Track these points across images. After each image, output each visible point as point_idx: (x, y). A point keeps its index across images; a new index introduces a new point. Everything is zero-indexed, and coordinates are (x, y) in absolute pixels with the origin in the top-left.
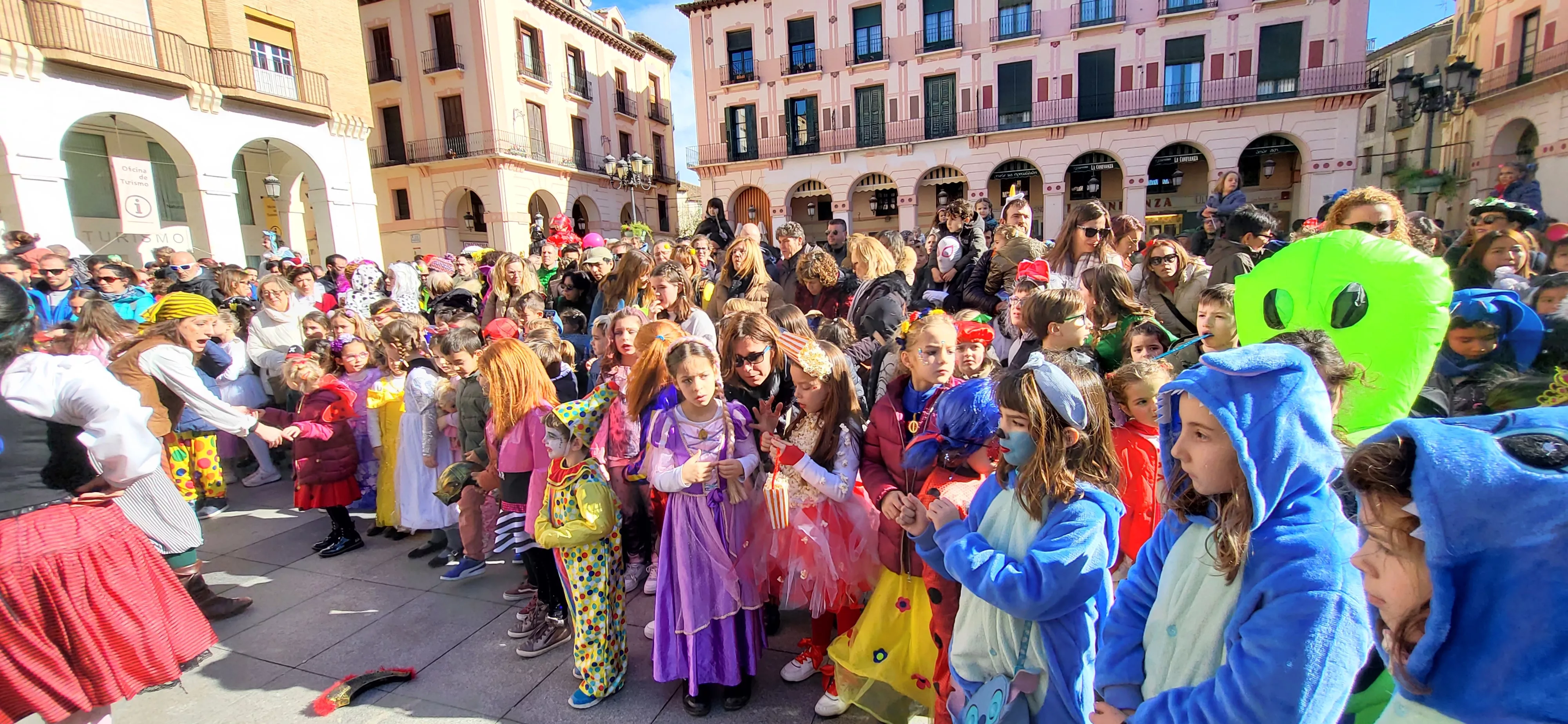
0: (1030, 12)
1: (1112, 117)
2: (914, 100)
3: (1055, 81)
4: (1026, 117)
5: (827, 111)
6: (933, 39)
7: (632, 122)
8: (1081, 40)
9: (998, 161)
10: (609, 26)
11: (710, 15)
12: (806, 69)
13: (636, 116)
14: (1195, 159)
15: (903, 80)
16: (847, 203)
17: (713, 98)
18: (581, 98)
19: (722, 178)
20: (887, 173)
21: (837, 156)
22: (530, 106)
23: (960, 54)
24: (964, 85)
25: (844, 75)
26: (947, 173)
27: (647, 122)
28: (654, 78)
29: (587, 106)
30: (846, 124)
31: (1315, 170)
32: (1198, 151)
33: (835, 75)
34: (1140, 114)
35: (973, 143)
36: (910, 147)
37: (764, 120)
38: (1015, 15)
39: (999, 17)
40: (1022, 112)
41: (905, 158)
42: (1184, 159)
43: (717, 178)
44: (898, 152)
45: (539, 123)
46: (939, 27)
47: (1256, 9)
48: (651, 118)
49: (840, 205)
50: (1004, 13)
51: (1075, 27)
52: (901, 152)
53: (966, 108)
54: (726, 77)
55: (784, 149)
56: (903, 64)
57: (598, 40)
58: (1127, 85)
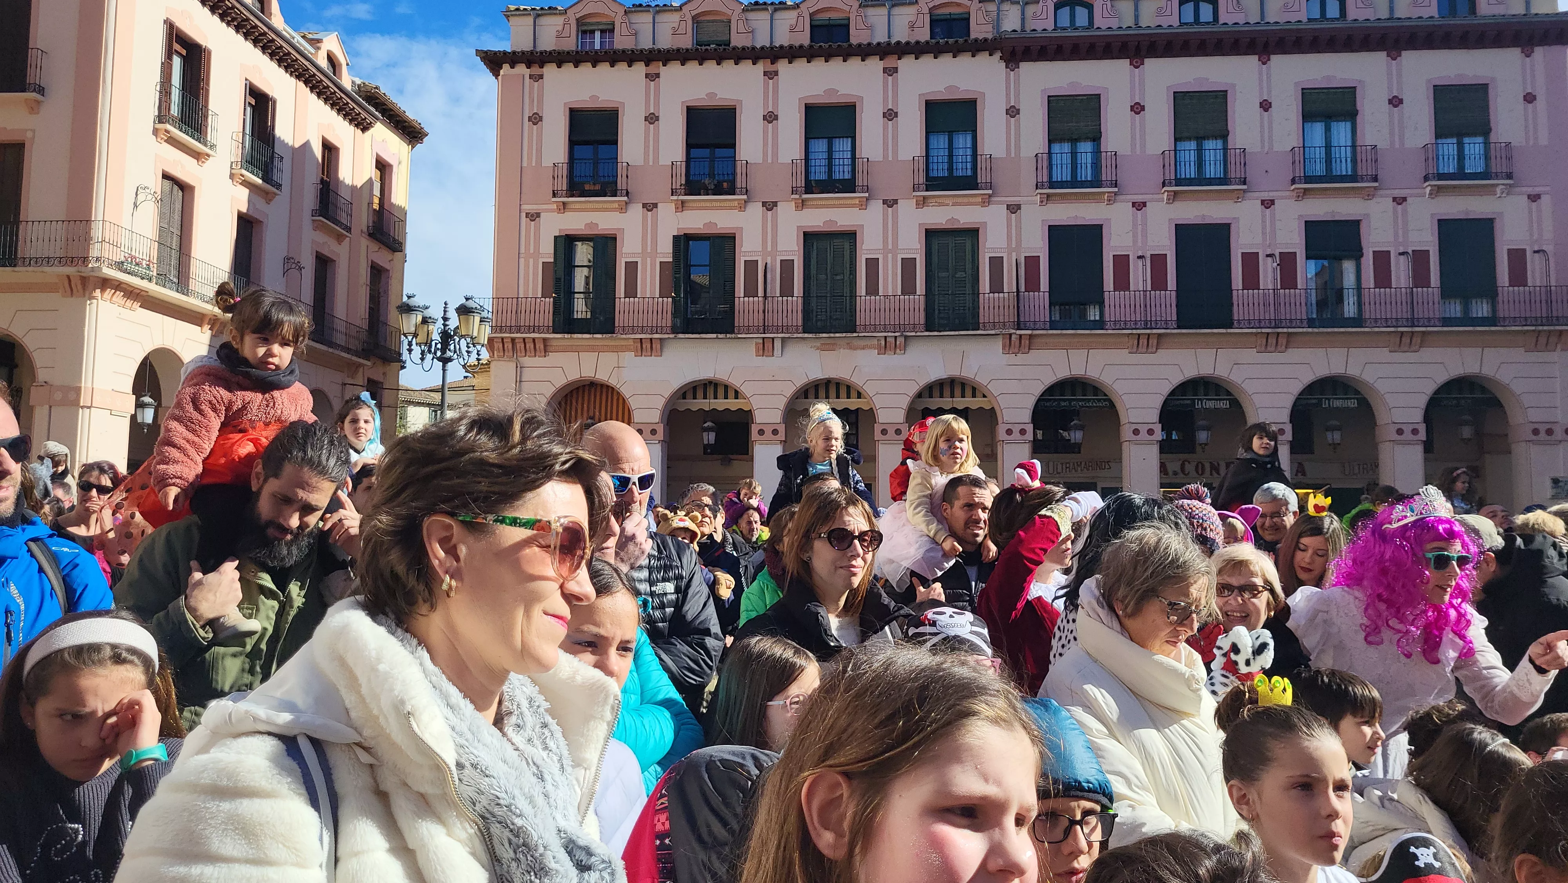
0: (1097, 152)
1: (1231, 326)
2: (908, 265)
3: (1140, 262)
4: (1093, 314)
5: (751, 266)
6: (939, 170)
7: (340, 238)
8: (1177, 204)
9: (1050, 379)
10: (323, 63)
11: (541, 77)
12: (718, 191)
13: (349, 229)
14: (1352, 404)
15: (891, 230)
16: (782, 429)
17: (534, 217)
18: (260, 181)
19: (538, 361)
20: (857, 380)
21: (768, 345)
22: (167, 183)
23: (987, 201)
24: (993, 249)
25: (787, 211)
26: (958, 391)
27: (365, 242)
28: (383, 166)
29: (268, 197)
30: (787, 290)
31: (1534, 438)
32: (1357, 392)
33: (769, 206)
34: (1276, 327)
35: (1009, 346)
36: (901, 340)
37: (632, 267)
38: (1074, 154)
39: (1050, 153)
40: (1085, 304)
41: (891, 360)
42: (1337, 403)
43: (527, 361)
44: (879, 347)
45: (177, 217)
46: (951, 156)
47: (1430, 194)
48: (370, 235)
49: (768, 431)
50: (1056, 148)
51: (1170, 185)
52: (884, 349)
53: (997, 286)
54: (563, 184)
55: (668, 321)
56: (890, 203)
57: (301, 85)
58: (1251, 280)
